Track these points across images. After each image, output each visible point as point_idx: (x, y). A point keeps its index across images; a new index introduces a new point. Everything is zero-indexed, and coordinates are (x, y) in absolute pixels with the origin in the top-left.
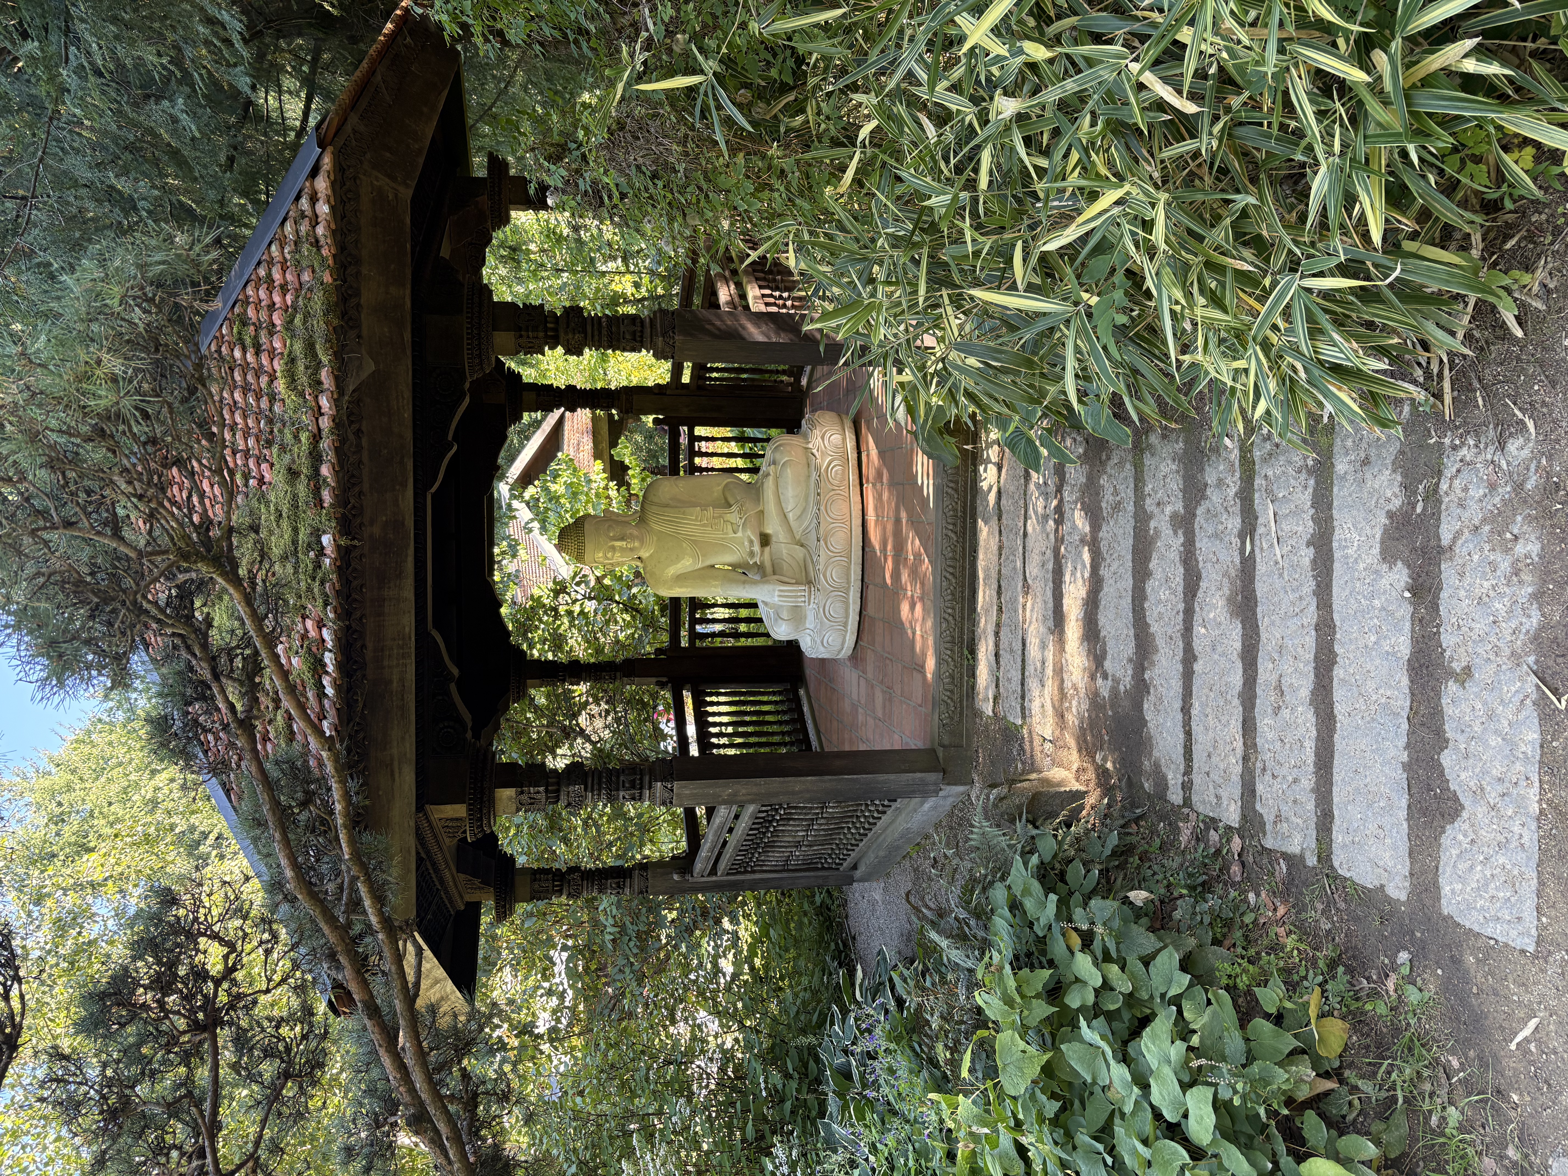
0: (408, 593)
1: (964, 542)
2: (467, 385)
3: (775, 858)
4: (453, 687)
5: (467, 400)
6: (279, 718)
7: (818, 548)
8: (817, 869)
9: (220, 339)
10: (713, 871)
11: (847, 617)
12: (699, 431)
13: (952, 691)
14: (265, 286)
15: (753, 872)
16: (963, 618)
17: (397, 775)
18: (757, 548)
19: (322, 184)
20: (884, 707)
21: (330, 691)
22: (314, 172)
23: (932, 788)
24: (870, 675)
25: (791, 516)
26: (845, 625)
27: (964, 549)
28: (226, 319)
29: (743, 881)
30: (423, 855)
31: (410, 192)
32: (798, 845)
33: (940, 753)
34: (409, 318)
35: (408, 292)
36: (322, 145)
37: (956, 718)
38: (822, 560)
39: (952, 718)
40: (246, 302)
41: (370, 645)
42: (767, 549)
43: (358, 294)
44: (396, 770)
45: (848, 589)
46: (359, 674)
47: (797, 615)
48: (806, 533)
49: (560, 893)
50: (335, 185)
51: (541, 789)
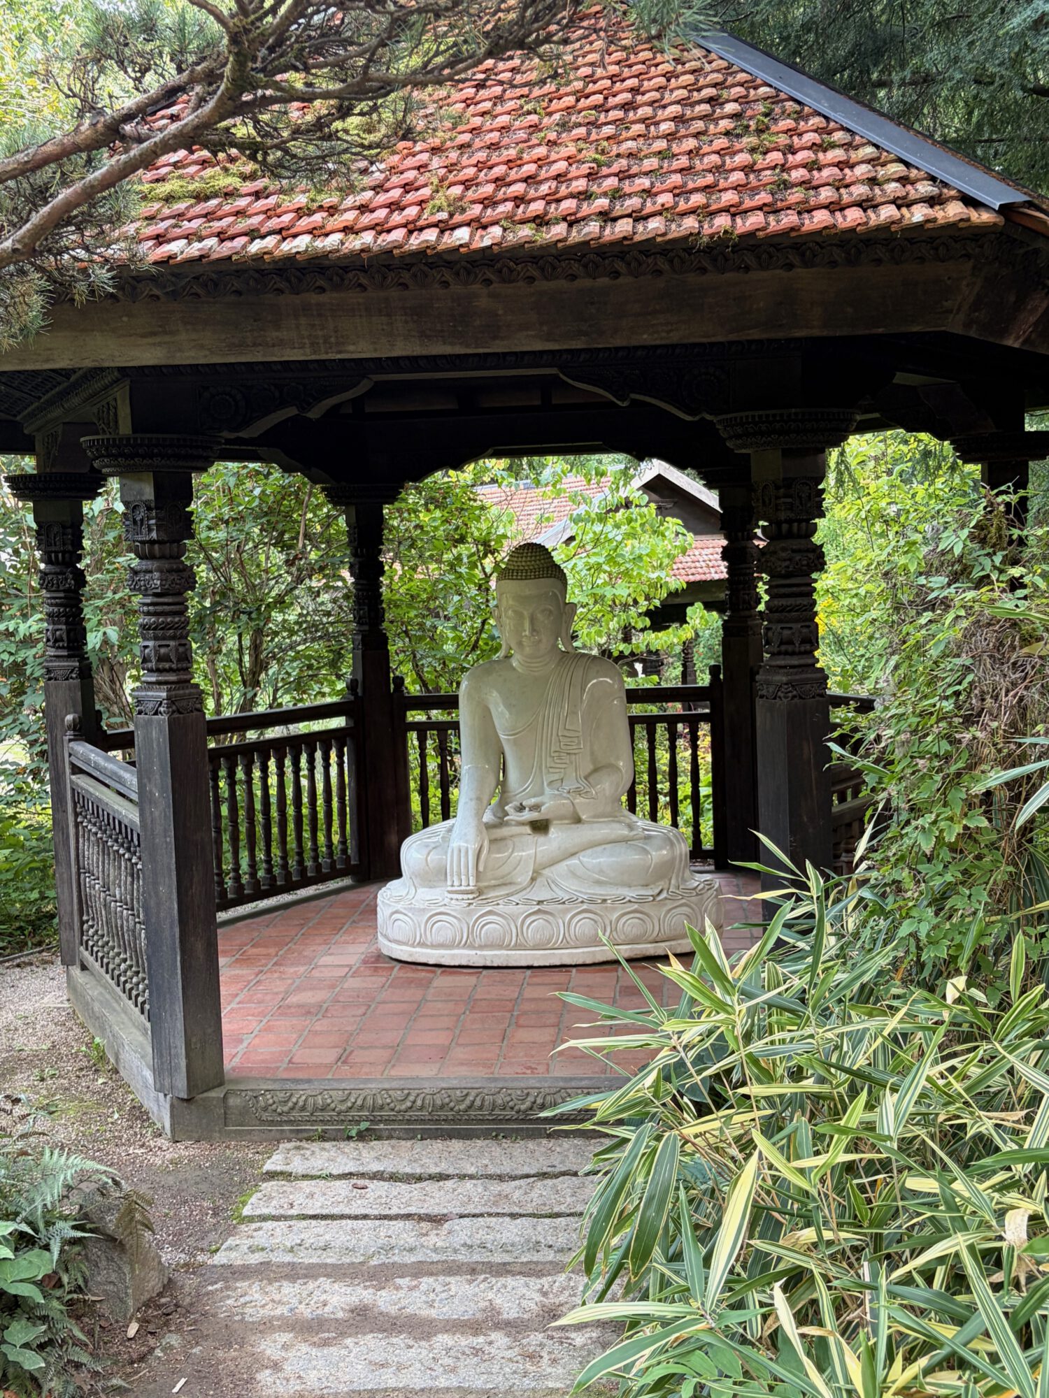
0: (401, 349)
1: (517, 1121)
2: (708, 417)
3: (91, 854)
4: (292, 411)
5: (688, 418)
6: (229, 180)
7: (528, 901)
8: (81, 915)
9: (751, 84)
10: (76, 770)
11: (433, 946)
12: (704, 729)
13: (303, 1108)
14: (818, 141)
15: (77, 825)
16: (409, 1122)
17: (150, 340)
18: (527, 815)
19: (954, 210)
20: (299, 1006)
21: (256, 247)
22: (969, 201)
23: (167, 1083)
24: (352, 983)
25: (574, 861)
26: (422, 945)
27: (508, 1121)
28: (778, 90)
29: (65, 811)
30: (73, 378)
31: (958, 330)
32: (106, 887)
33: (217, 1094)
34: (780, 335)
35: (816, 332)
36: (1005, 210)
37: (265, 1116)
38: (511, 909)
39: (265, 1109)
40: (800, 116)
41: (323, 298)
42: (528, 829)
43: (806, 264)
44: (158, 339)
45: (472, 947)
46: (283, 285)
47: (436, 876)
48: (550, 883)
49: (48, 561)
50: (954, 230)
51: (154, 535)
